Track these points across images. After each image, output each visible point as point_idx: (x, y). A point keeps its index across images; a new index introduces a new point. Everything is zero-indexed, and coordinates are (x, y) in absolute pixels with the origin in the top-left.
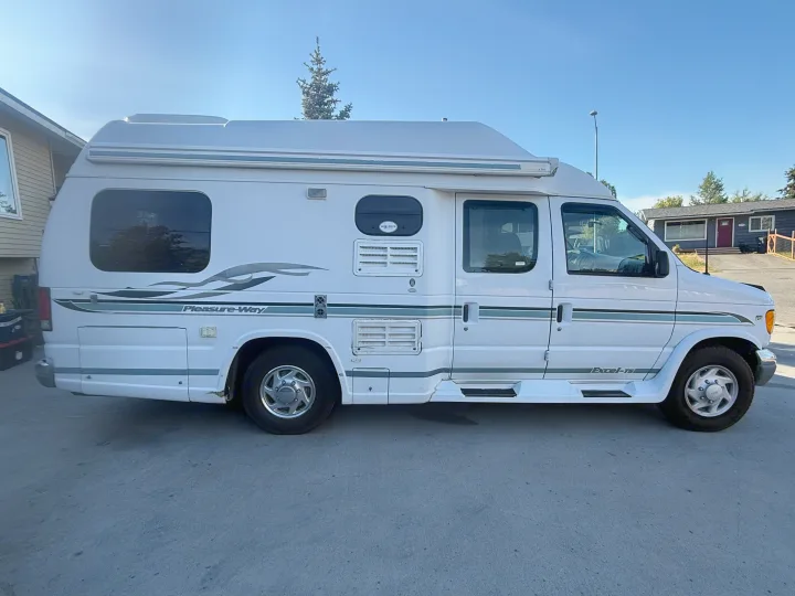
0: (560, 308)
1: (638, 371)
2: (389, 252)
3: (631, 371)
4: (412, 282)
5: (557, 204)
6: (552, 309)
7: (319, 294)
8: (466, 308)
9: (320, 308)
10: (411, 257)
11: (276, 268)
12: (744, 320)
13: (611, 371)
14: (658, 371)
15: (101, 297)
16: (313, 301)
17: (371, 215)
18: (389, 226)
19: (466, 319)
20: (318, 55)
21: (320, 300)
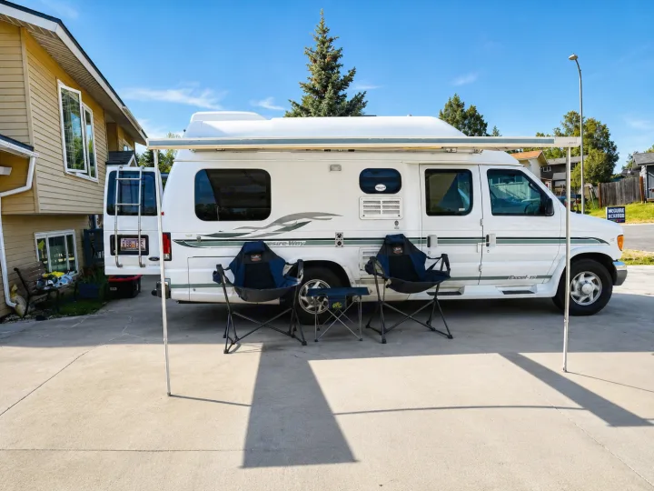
0: (488, 236)
1: (539, 277)
2: (381, 205)
3: (534, 277)
4: (397, 223)
5: (484, 170)
6: (483, 238)
7: (340, 232)
8: (429, 238)
9: (340, 240)
10: (396, 207)
11: (312, 215)
12: (602, 241)
13: (521, 278)
14: (550, 277)
15: (203, 238)
16: (334, 237)
17: (369, 180)
18: (380, 187)
19: (429, 246)
20: (323, 26)
21: (339, 236)
